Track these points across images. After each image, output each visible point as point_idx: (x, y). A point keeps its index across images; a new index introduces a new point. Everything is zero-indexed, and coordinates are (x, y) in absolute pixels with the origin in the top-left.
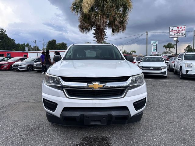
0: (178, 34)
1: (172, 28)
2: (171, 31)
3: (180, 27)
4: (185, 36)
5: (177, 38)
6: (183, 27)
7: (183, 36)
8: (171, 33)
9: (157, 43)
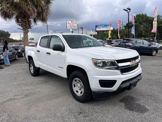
0: (72, 26)
1: (68, 22)
2: (68, 24)
3: (73, 21)
4: (76, 28)
5: (72, 29)
6: (75, 22)
7: (75, 28)
8: (68, 25)
9: (52, 32)
